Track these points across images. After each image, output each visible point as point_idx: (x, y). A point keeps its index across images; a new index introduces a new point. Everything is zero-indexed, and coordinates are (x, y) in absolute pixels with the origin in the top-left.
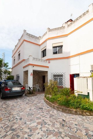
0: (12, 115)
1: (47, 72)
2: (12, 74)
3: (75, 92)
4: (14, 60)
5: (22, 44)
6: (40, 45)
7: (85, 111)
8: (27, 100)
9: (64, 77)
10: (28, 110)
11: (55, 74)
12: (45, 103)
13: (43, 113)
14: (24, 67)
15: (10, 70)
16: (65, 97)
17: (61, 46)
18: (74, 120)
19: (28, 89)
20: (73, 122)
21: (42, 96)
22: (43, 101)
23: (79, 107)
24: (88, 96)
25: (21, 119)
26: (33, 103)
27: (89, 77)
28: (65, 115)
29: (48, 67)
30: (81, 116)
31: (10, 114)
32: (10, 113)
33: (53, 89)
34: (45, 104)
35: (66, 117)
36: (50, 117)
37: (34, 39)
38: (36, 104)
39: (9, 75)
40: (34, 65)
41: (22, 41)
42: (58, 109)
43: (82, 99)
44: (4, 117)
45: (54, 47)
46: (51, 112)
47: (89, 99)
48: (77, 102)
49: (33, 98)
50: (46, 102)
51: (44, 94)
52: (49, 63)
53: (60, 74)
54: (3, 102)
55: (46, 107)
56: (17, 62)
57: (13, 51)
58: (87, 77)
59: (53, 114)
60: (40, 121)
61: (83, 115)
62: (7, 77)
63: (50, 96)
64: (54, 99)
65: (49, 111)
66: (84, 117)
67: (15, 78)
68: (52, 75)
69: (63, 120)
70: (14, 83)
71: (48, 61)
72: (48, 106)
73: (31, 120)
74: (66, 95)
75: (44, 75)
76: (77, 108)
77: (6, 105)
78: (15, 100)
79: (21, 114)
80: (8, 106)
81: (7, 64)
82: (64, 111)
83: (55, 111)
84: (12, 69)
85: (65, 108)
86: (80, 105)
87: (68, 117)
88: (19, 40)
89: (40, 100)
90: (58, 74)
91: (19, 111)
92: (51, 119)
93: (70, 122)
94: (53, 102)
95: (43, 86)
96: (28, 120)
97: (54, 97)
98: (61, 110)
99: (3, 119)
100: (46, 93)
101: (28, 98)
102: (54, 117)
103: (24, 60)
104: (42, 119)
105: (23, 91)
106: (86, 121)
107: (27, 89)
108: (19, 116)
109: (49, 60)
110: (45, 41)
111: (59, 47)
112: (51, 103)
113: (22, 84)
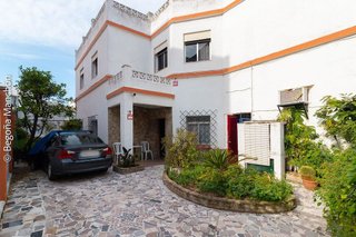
0: (83, 218)
1: (169, 109)
2: (77, 116)
3: (240, 158)
4: (82, 76)
5: (102, 31)
6: (150, 38)
7: (262, 203)
8: (120, 183)
9: (212, 122)
10: (124, 207)
11: (191, 114)
12: (165, 187)
13: (160, 213)
14: (109, 97)
15: (72, 105)
16: (214, 171)
17: (207, 41)
18: (237, 224)
19: (122, 152)
20: (233, 229)
21: (159, 170)
22: (160, 182)
23: (248, 195)
24: (270, 168)
25: (105, 228)
26: (136, 189)
27: (274, 121)
28: (216, 213)
29: (172, 97)
30: (254, 216)
31: (76, 216)
32: (77, 213)
33: (185, 151)
34: (165, 190)
35: (216, 219)
36: (179, 221)
37: (134, 19)
38: (144, 191)
39: (68, 119)
40: (134, 92)
41: (101, 24)
42: (198, 201)
43: (257, 176)
44: (61, 226)
45: (187, 44)
46: (181, 209)
47: (273, 176)
48: (245, 183)
49: (136, 176)
50: (169, 185)
51: (162, 167)
52: (176, 84)
53: (204, 114)
54: (56, 187)
55: (168, 196)
56: (89, 82)
57: (77, 52)
58: (268, 122)
59: (187, 213)
60: (154, 230)
61: (259, 213)
62: (62, 124)
63: (179, 171)
64: (188, 177)
65: (175, 207)
66: (261, 218)
67: (86, 126)
68: (183, 117)
69: (211, 226)
70: (82, 138)
71: (172, 81)
72: (175, 195)
73: (131, 229)
74: (218, 166)
75: (162, 116)
76: (243, 197)
77: (64, 195)
78: (89, 183)
79: (105, 215)
80: (70, 198)
81: (63, 88)
82: (212, 205)
83: (191, 207)
84: (76, 101)
85: (215, 198)
86: (250, 189)
87: (222, 218)
88: (94, 22)
89: (152, 180)
90: (198, 114)
91: (100, 208)
92: (182, 225)
93: (229, 229)
94: (186, 185)
95: (161, 145)
96: (125, 229)
97: (188, 172)
98: (205, 202)
99: (58, 231)
100: (170, 164)
101: (122, 177)
102: (188, 220)
103: (108, 78)
104: (159, 225)
105: (108, 160)
106: (265, 225)
107: (118, 153)
108: (100, 222)
109: (175, 76)
110: (165, 27)
111: (200, 42)
112: (180, 187)
113: (106, 141)
